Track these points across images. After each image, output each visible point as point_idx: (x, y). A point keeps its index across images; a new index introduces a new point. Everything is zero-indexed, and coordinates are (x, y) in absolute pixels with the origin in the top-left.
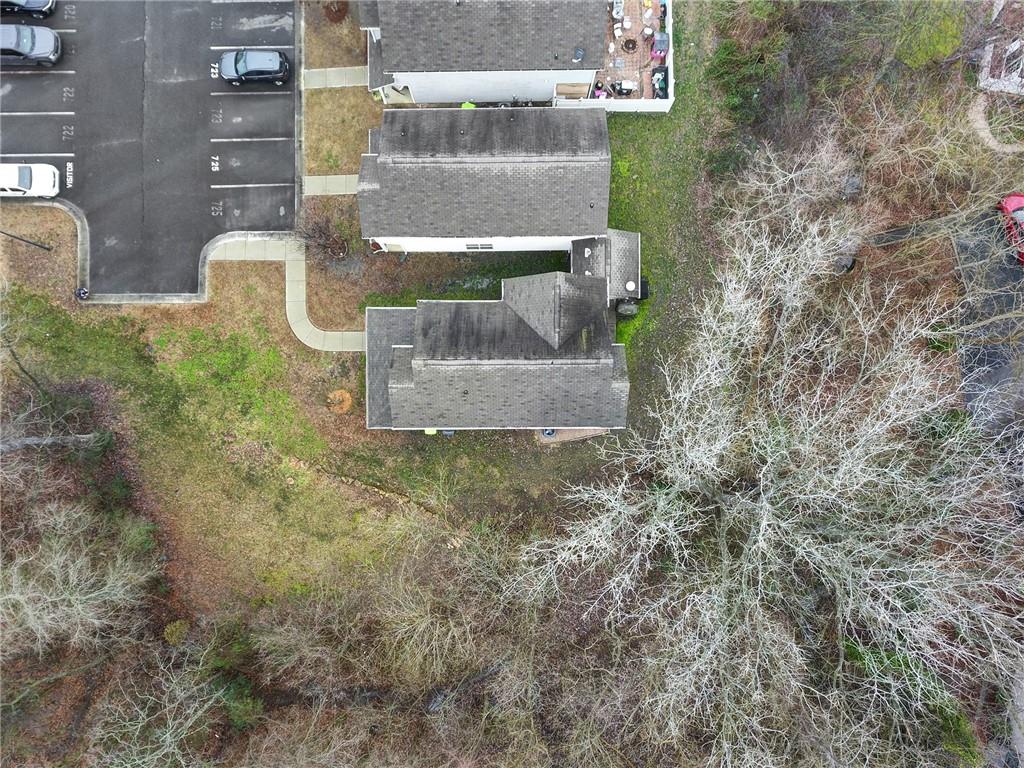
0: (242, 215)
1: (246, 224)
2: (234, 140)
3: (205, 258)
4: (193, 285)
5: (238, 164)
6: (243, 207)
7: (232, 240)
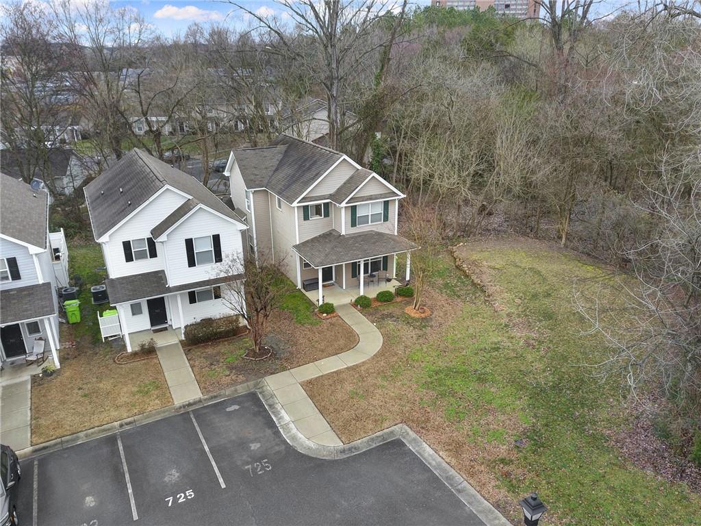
0: (256, 440)
1: (269, 432)
2: (130, 491)
3: (343, 451)
4: (394, 447)
5: (174, 472)
6: (243, 444)
7: (300, 435)
